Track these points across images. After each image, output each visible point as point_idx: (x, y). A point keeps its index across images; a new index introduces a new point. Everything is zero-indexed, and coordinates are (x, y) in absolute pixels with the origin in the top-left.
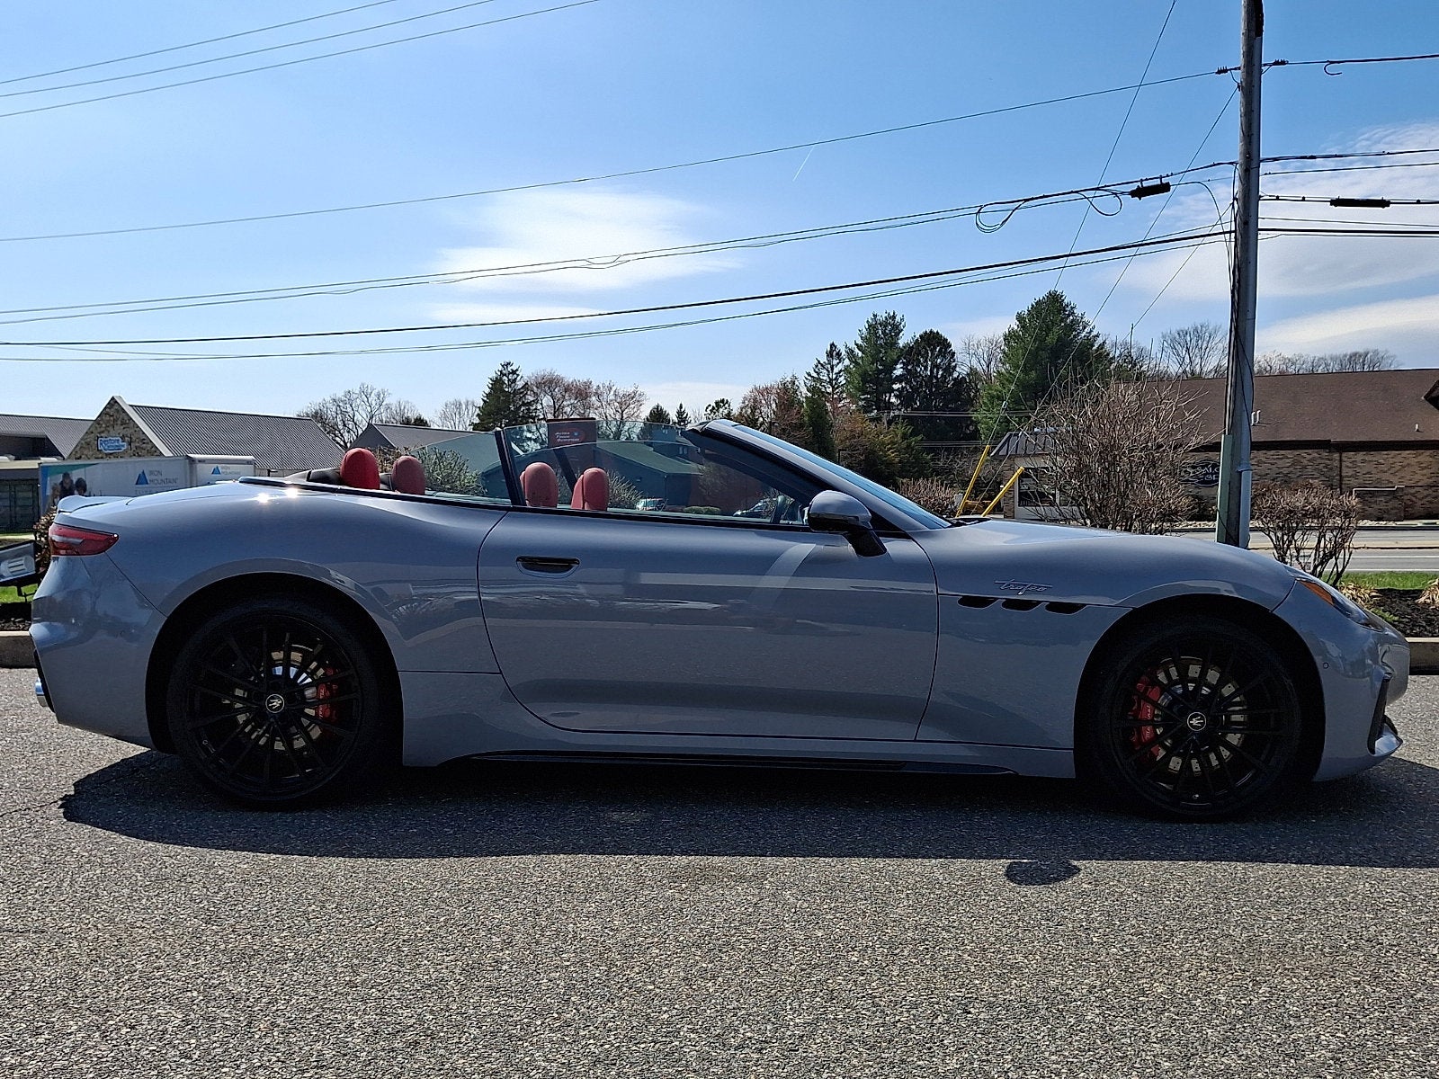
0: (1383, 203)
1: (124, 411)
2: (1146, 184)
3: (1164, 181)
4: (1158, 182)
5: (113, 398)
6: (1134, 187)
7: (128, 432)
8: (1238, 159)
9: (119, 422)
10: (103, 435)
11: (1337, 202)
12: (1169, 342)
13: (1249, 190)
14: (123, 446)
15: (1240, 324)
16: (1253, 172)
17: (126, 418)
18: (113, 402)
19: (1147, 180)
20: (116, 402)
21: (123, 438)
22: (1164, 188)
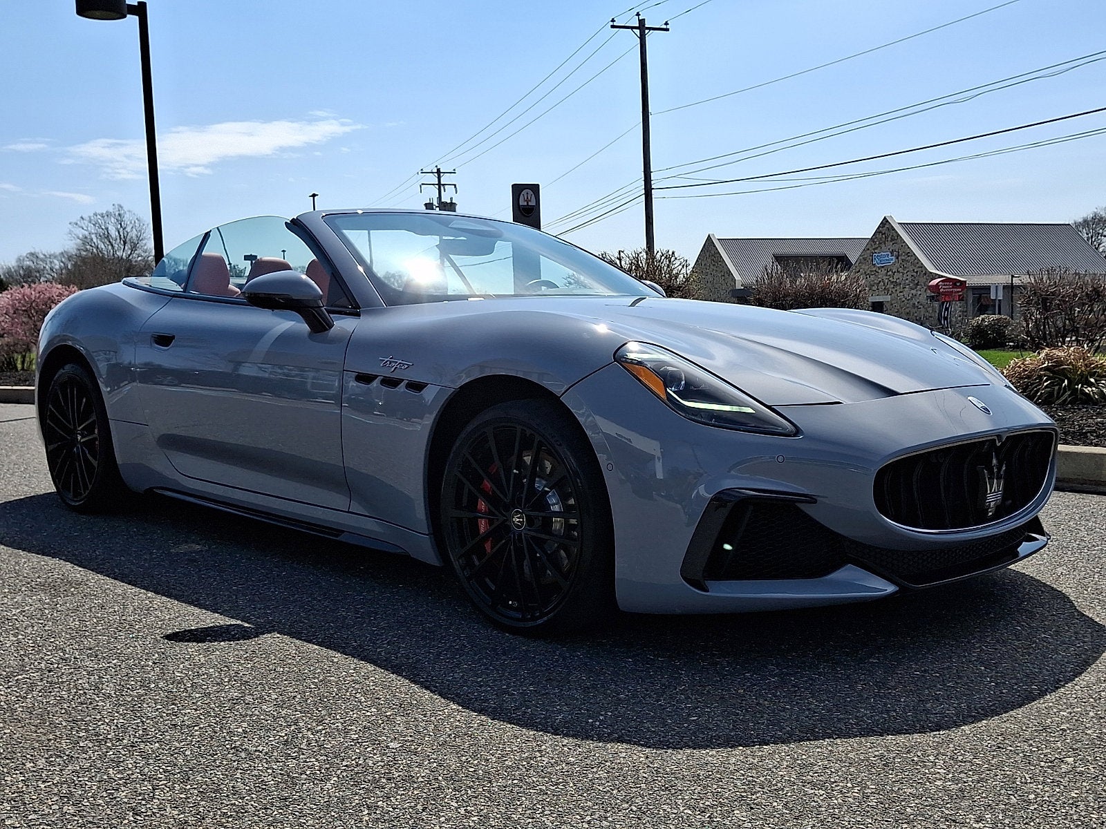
1: (894, 230)
5: (885, 218)
7: (896, 247)
9: (889, 239)
10: (876, 251)
14: (892, 260)
17: (895, 235)
18: (885, 222)
20: (887, 221)
21: (892, 253)
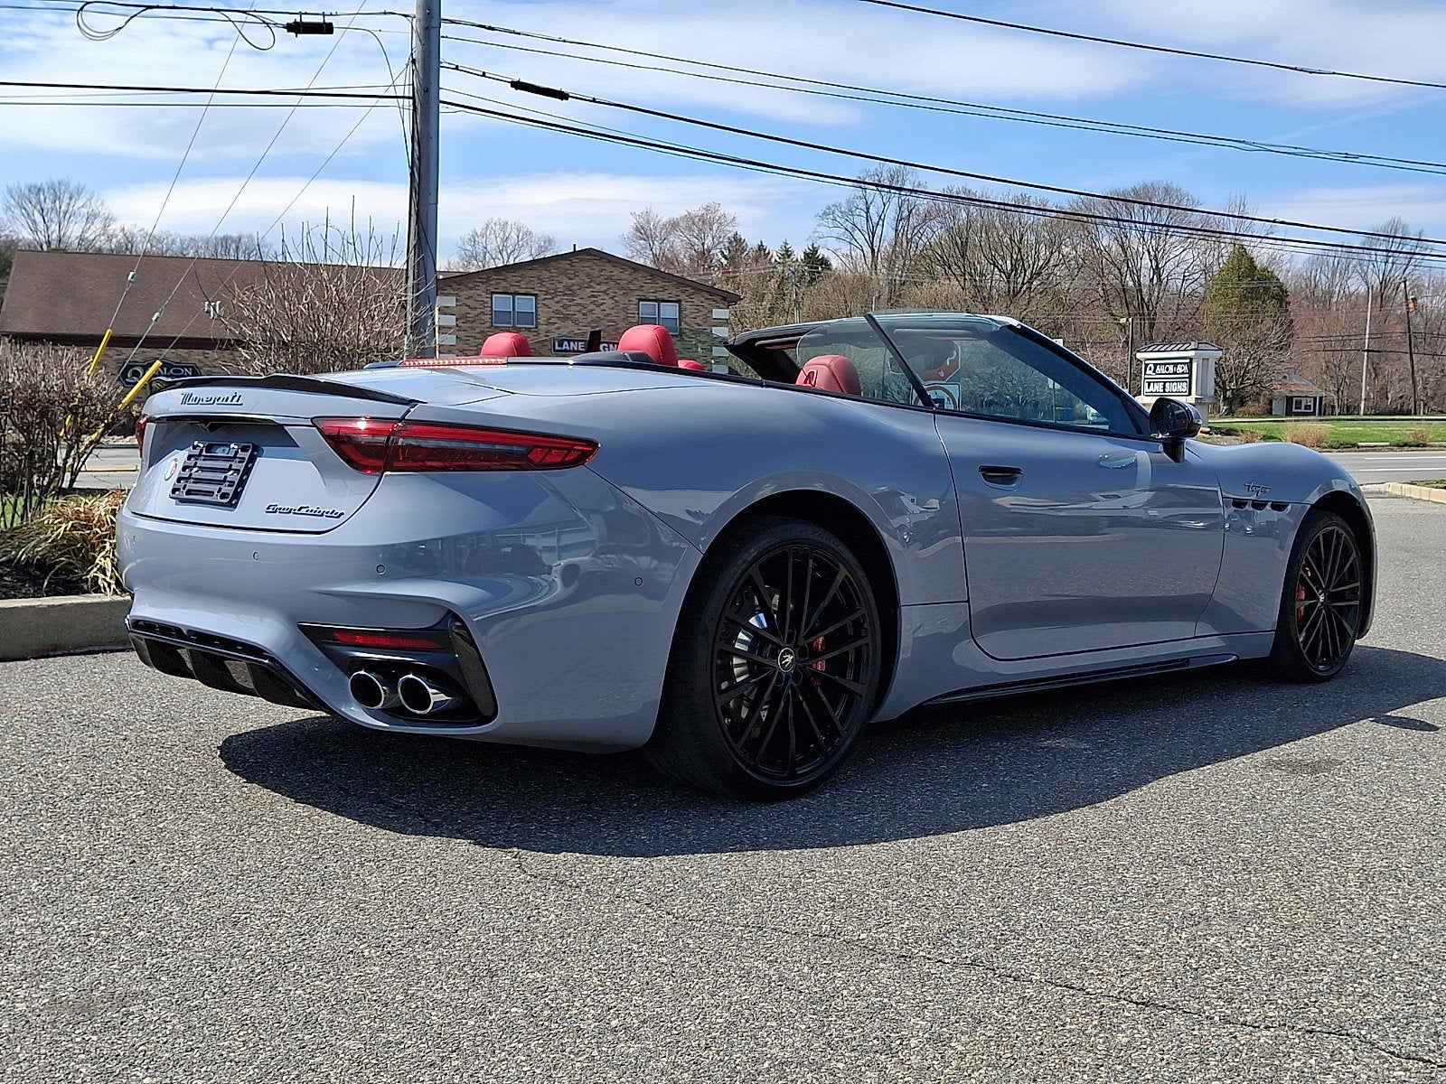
0: (562, 96)
2: (306, 19)
3: (328, 20)
4: (319, 19)
6: (291, 19)
8: (415, 13)
11: (518, 85)
12: (17, 198)
13: (429, 52)
15: (422, 208)
16: (433, 32)
19: (306, 13)
22: (327, 29)
